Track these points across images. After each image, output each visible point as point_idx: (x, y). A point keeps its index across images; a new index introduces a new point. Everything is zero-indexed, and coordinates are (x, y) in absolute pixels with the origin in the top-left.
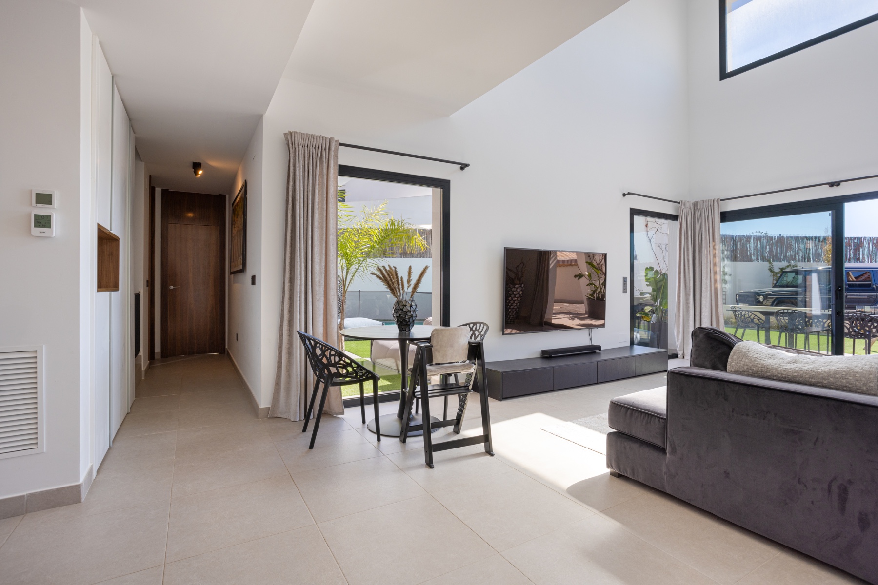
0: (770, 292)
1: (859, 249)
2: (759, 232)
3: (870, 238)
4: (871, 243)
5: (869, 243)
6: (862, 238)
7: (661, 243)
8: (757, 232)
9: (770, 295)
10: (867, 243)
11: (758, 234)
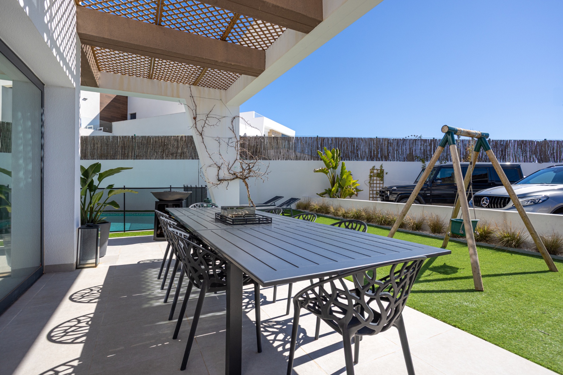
0: (395, 188)
1: (505, 150)
2: (414, 136)
3: (515, 141)
4: (516, 146)
5: (514, 146)
6: (507, 141)
7: (219, 136)
8: (412, 136)
9: (394, 190)
10: (512, 145)
11: (413, 138)
